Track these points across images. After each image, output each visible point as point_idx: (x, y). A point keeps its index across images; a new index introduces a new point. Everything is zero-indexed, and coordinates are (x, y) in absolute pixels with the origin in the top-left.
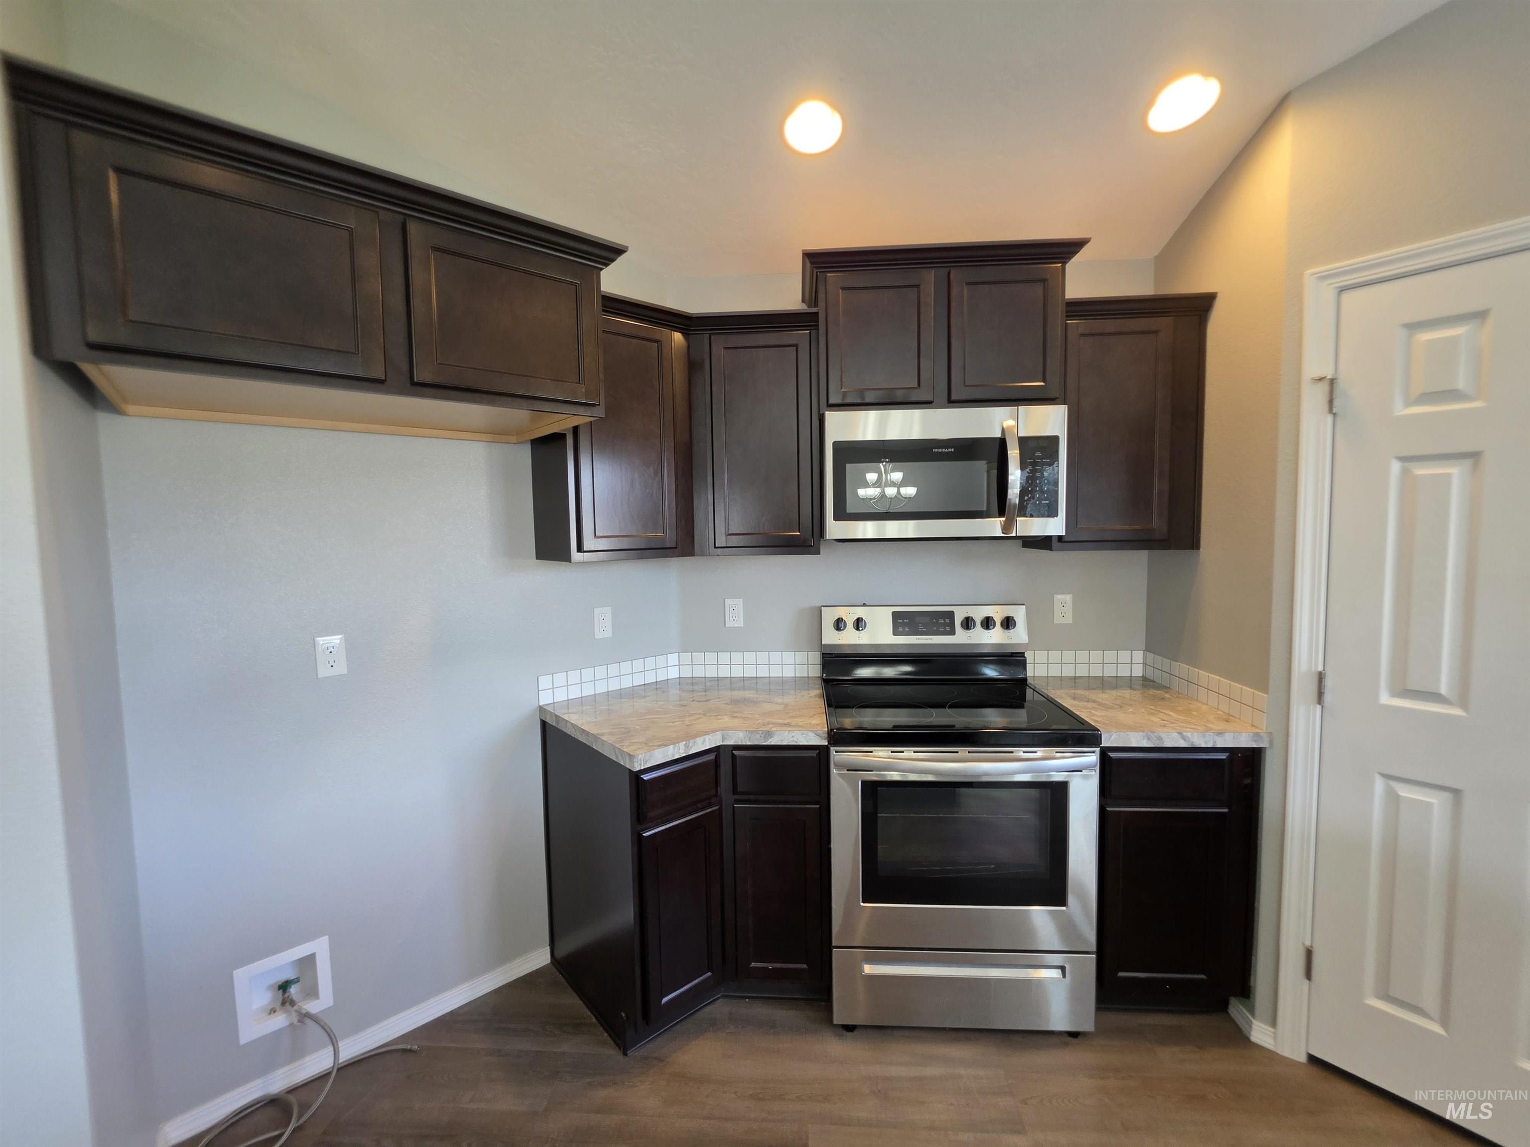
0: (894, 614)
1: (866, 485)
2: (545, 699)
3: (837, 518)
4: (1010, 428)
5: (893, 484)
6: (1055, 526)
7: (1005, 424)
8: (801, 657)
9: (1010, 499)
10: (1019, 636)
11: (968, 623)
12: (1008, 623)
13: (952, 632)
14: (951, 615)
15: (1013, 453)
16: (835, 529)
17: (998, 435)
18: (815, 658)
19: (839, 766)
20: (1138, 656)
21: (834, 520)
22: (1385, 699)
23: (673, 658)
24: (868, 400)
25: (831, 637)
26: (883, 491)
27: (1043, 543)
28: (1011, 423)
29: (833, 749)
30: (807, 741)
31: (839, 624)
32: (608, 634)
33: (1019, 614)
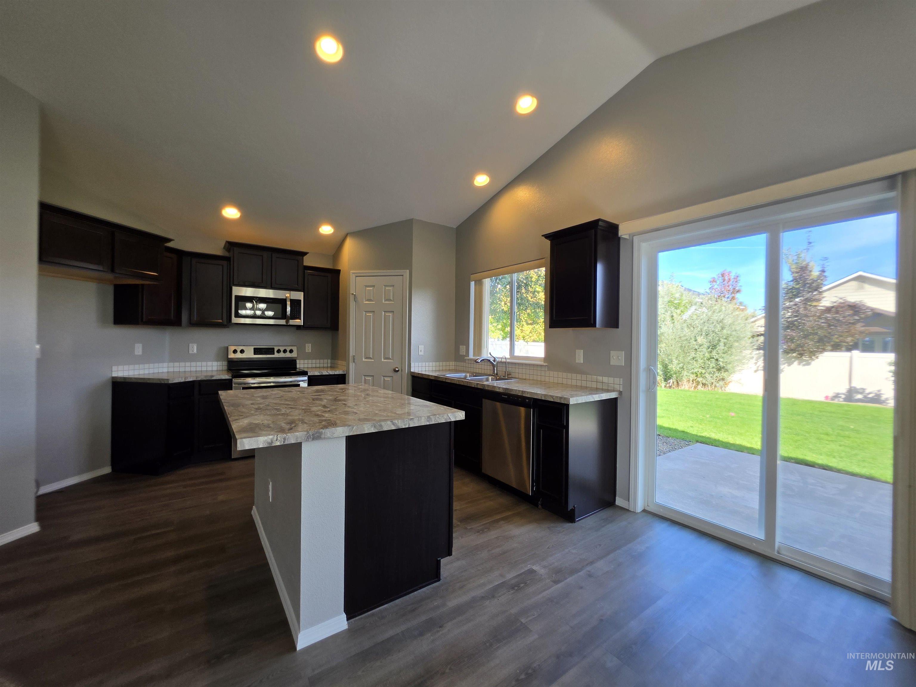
0: (254, 348)
1: (246, 308)
2: (115, 375)
3: (236, 317)
4: (288, 296)
5: (260, 310)
6: (299, 322)
7: (287, 295)
8: (219, 363)
9: (288, 315)
10: (294, 355)
11: (279, 351)
12: (291, 351)
13: (274, 354)
14: (273, 349)
15: (288, 303)
16: (235, 320)
17: (285, 298)
18: (225, 363)
19: (235, 384)
20: (329, 361)
21: (235, 317)
22: (364, 360)
23: (165, 365)
24: (247, 284)
25: (232, 356)
26: (255, 312)
27: (298, 327)
28: (289, 295)
29: (233, 380)
30: (225, 378)
31: (235, 351)
32: (140, 353)
33: (295, 349)
